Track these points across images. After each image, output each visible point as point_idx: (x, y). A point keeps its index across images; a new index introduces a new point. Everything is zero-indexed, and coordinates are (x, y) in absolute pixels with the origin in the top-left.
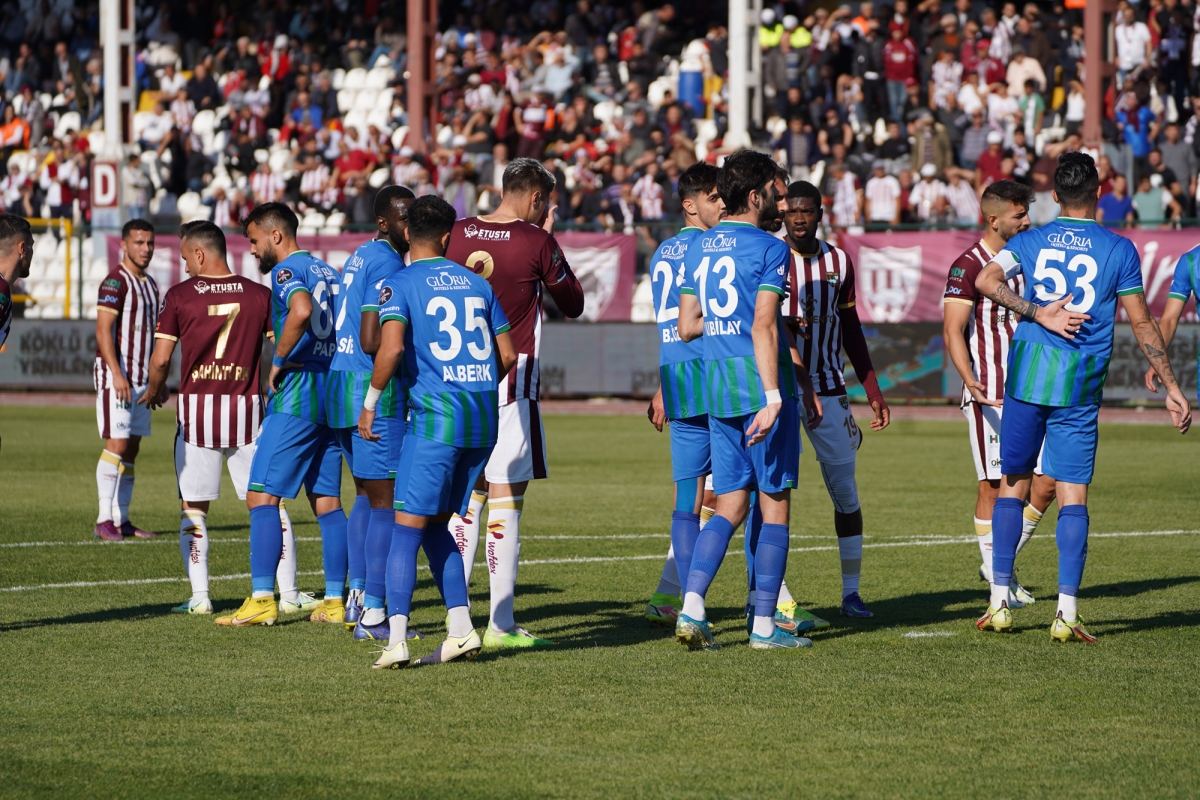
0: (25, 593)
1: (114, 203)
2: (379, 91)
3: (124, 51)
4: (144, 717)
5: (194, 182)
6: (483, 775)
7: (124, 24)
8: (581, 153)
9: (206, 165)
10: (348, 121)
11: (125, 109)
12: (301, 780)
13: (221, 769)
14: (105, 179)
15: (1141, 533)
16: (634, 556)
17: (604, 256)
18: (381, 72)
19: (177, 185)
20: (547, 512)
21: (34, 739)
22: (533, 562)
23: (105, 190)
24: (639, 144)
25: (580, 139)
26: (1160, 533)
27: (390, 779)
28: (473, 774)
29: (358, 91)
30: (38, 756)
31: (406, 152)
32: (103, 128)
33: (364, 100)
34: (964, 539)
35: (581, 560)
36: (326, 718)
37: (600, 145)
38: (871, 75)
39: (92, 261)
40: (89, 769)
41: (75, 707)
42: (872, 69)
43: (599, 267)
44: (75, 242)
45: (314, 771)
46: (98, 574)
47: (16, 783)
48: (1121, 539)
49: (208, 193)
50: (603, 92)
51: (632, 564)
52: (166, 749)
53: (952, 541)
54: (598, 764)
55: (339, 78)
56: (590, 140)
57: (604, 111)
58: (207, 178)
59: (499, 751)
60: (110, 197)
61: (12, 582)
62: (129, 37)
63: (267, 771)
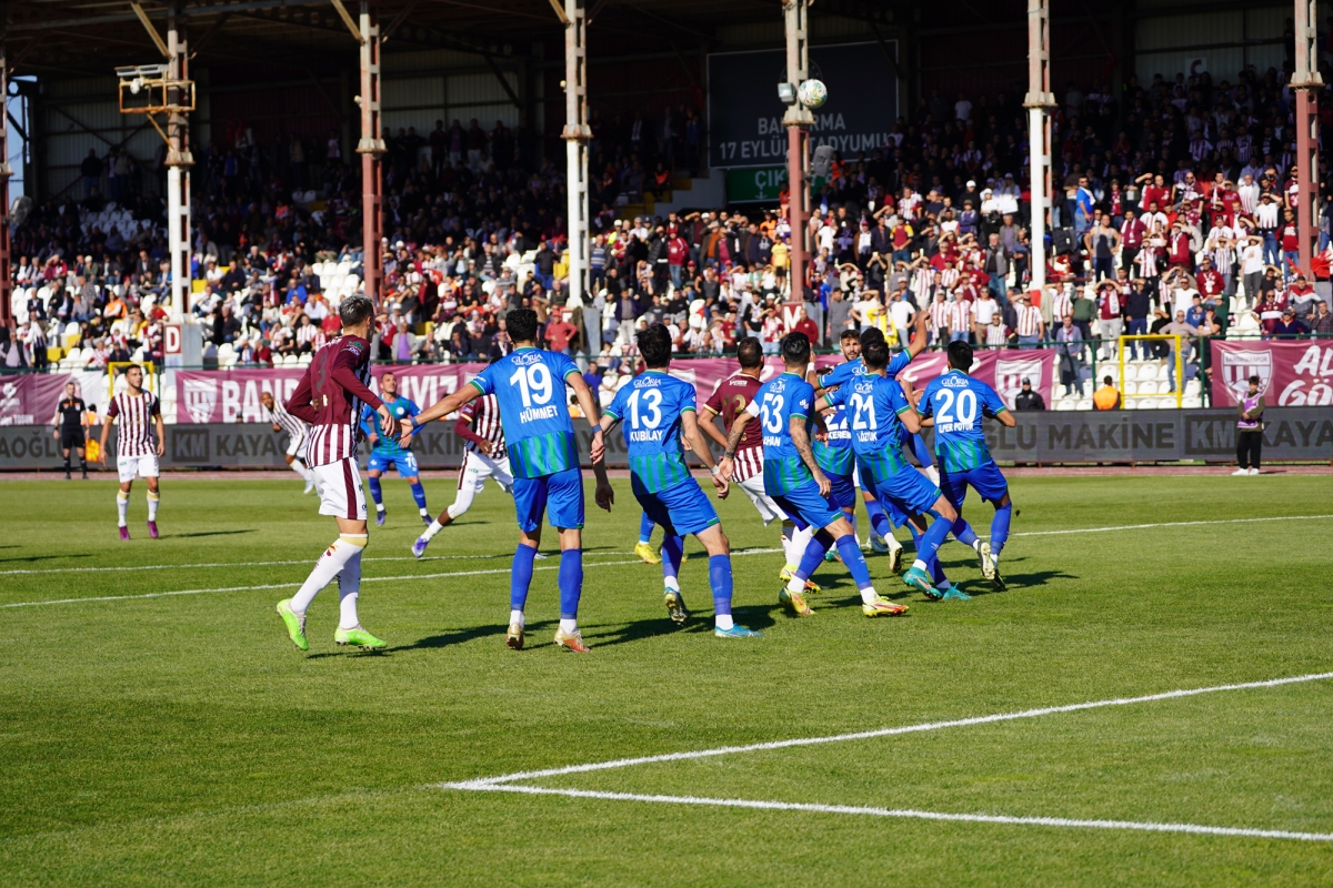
0: (154, 598)
1: (179, 351)
2: (348, 276)
3: (184, 254)
4: (243, 675)
5: (228, 337)
6: (466, 708)
7: (184, 238)
8: (475, 313)
9: (236, 326)
10: (326, 295)
11: (185, 290)
12: (350, 713)
13: (299, 707)
14: (173, 335)
18: (347, 263)
19: (218, 339)
20: (475, 541)
21: (179, 689)
23: (173, 343)
25: (475, 304)
27: (406, 711)
28: (458, 707)
29: (332, 276)
30: (182, 700)
32: (170, 304)
33: (336, 282)
36: (359, 674)
37: (487, 308)
38: (659, 261)
39: (165, 388)
40: (216, 708)
41: (199, 669)
42: (661, 257)
44: (155, 376)
45: (358, 708)
46: (197, 585)
47: (171, 717)
49: (238, 343)
50: (488, 274)
52: (261, 695)
54: (538, 699)
55: (317, 268)
56: (480, 305)
57: (489, 286)
58: (236, 334)
59: (473, 693)
60: (175, 348)
61: (145, 591)
62: (187, 246)
63: (328, 708)
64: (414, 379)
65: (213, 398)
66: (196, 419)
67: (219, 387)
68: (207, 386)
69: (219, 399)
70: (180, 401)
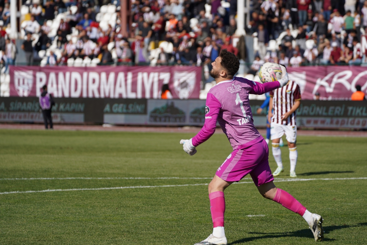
2: (112, 14)
10: (101, 25)
11: (18, 19)
15: (355, 178)
16: (163, 185)
17: (190, 75)
18: (114, 7)
22: (124, 188)
24: (205, 34)
25: (184, 32)
26: (362, 178)
31: (120, 36)
32: (10, 26)
33: (107, 17)
34: (288, 180)
35: (142, 187)
37: (192, 34)
38: (294, 10)
42: (294, 7)
43: (188, 78)
48: (346, 180)
51: (160, 188)
53: (283, 181)
56: (187, 33)
58: (48, 45)
64: (145, 75)
65: (31, 82)
66: (21, 94)
67: (35, 76)
68: (27, 75)
69: (34, 83)
70: (12, 83)
